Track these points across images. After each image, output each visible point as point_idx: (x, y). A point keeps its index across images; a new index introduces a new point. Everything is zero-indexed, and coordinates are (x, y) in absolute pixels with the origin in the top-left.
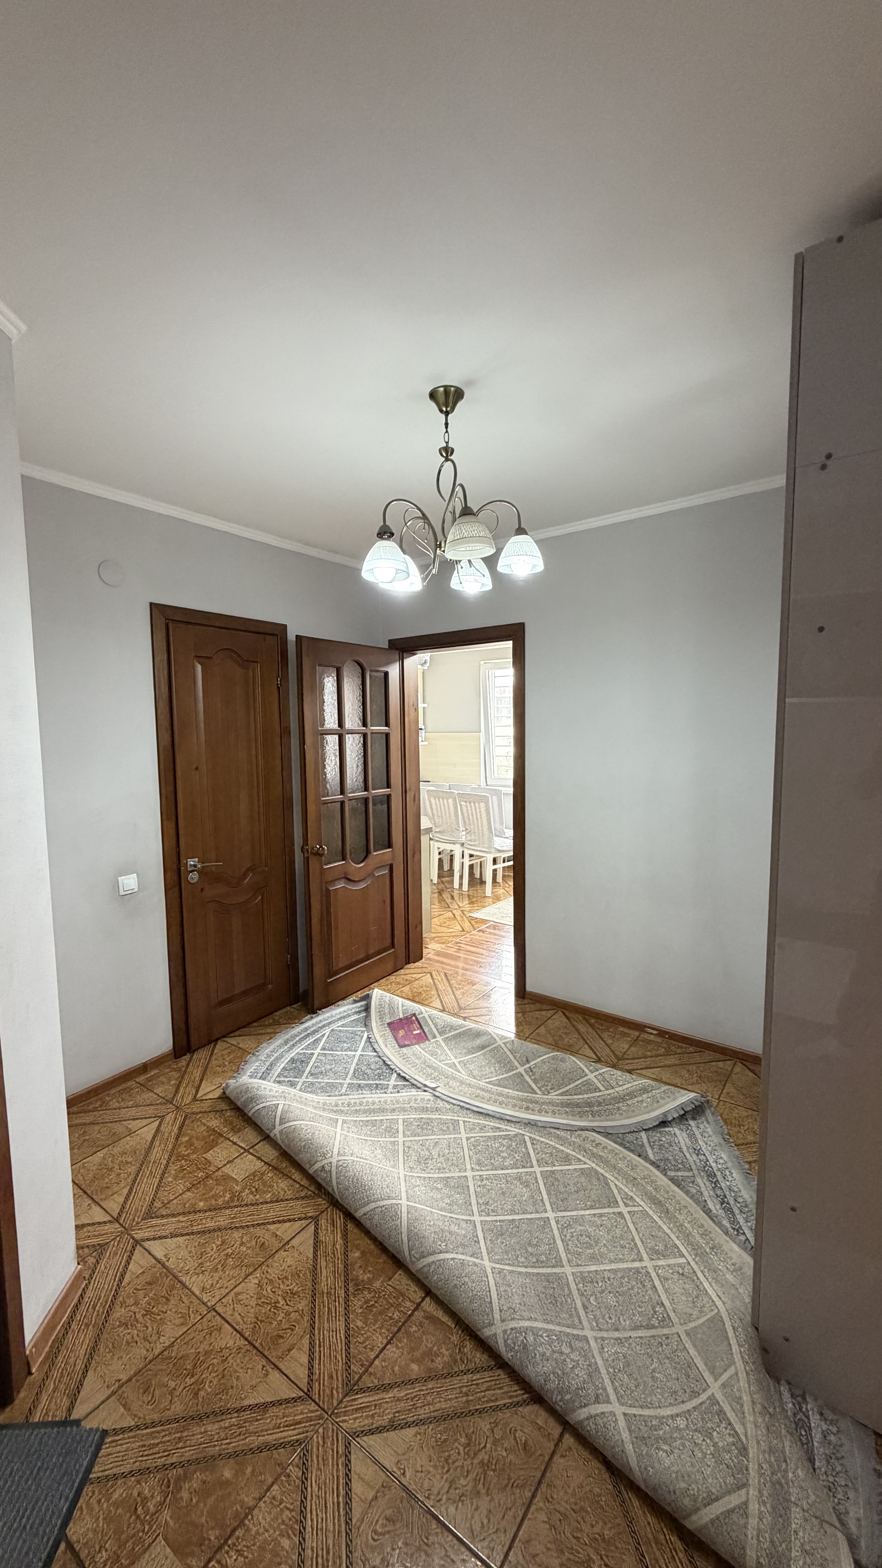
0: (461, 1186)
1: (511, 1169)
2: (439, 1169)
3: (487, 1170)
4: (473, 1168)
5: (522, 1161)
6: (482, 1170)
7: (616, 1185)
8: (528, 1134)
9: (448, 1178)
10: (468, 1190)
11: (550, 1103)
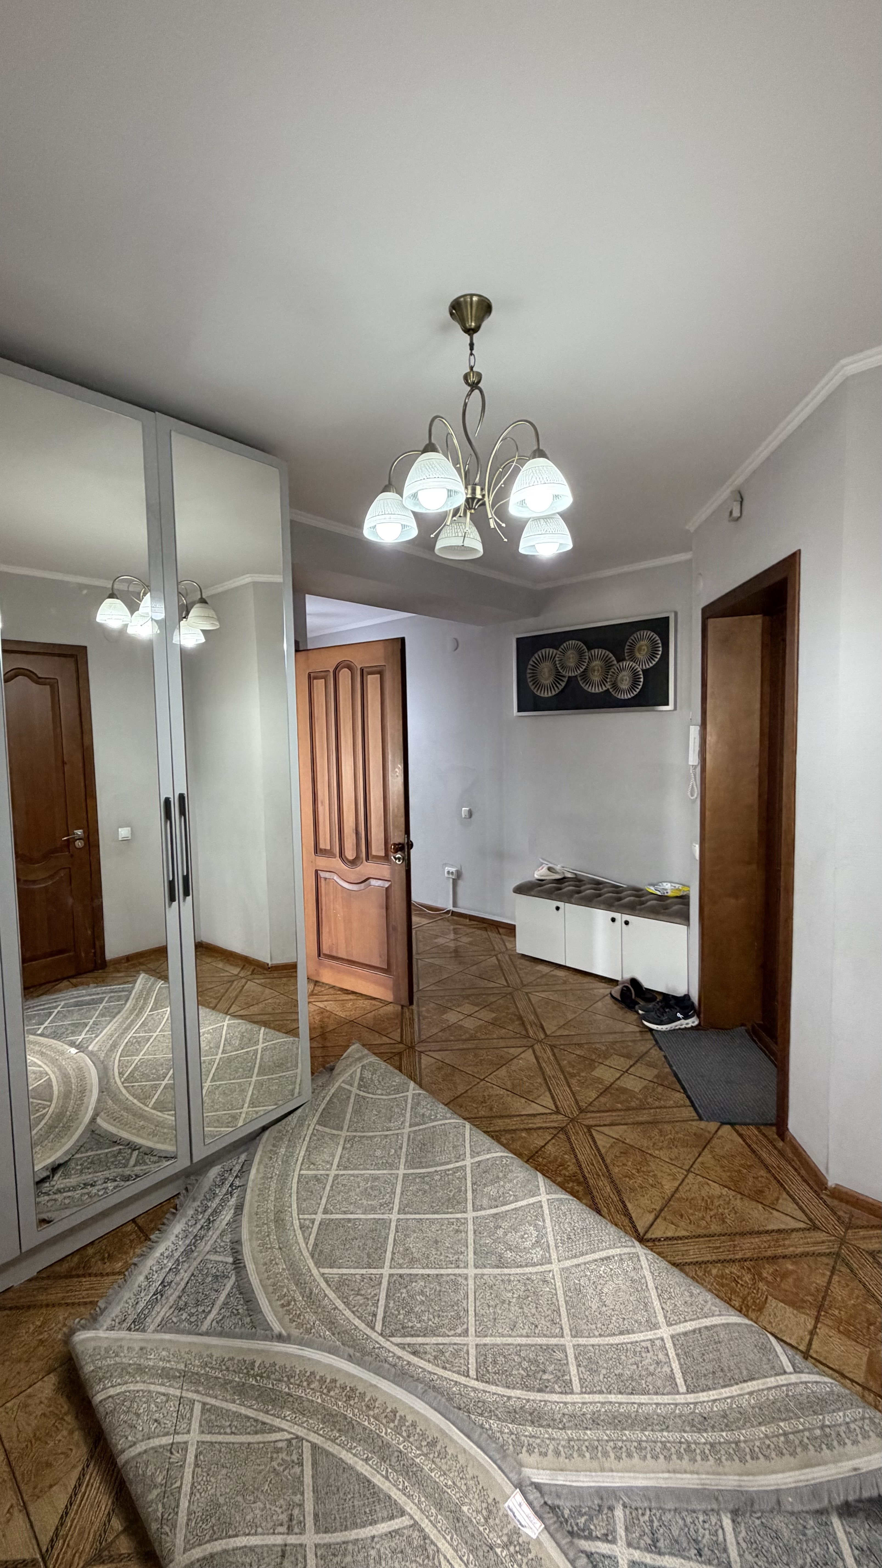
0: (483, 1256)
1: (417, 1275)
2: (509, 1281)
3: (448, 1275)
4: (466, 1279)
5: (400, 1284)
6: (454, 1275)
7: (307, 1244)
8: (374, 1335)
9: (498, 1267)
10: (475, 1248)
11: (303, 1409)
